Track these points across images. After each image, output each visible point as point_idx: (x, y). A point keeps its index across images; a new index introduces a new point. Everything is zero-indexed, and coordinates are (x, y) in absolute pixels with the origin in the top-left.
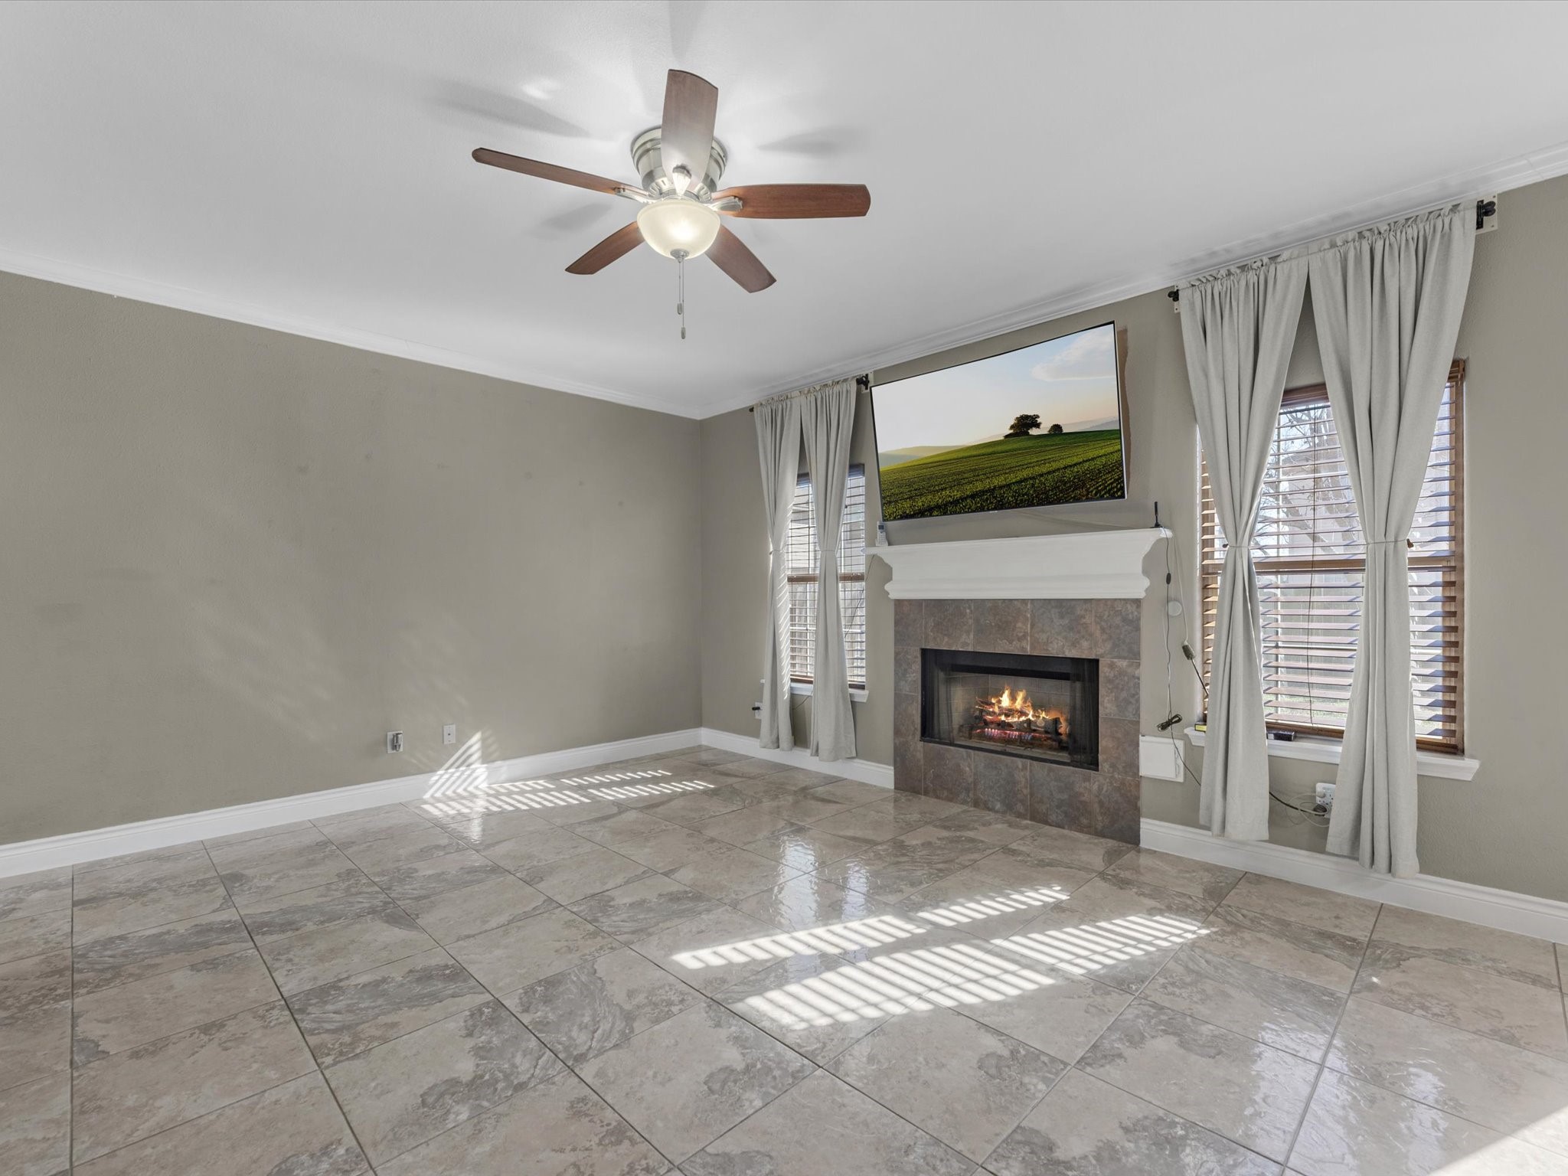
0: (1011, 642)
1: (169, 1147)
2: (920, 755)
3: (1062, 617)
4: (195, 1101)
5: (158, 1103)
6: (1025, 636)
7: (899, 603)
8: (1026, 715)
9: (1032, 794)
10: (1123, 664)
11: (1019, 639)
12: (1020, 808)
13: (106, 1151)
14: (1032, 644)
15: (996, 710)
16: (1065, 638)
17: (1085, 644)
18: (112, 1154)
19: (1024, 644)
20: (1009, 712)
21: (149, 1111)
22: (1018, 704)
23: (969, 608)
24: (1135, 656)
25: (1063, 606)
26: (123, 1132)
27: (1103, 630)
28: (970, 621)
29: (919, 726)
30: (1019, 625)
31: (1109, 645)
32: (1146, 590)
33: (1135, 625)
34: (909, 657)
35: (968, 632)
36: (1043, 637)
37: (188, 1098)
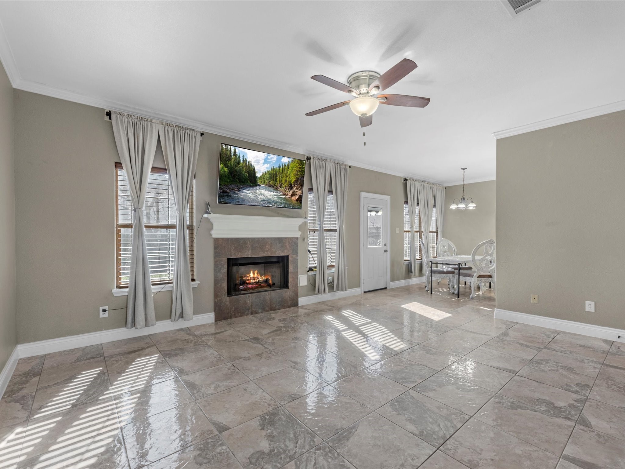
0: (264, 252)
1: (530, 437)
2: (228, 303)
3: (280, 243)
4: (510, 442)
5: (521, 453)
6: (269, 250)
7: (216, 240)
8: (258, 278)
9: (271, 302)
10: (294, 256)
11: (267, 251)
12: (267, 308)
13: (547, 453)
14: (271, 252)
15: (249, 278)
16: (280, 250)
17: (286, 251)
18: (546, 450)
19: (269, 253)
20: (254, 278)
21: (525, 453)
22: (256, 275)
23: (249, 241)
24: (297, 253)
25: (280, 240)
26: (538, 454)
27: (290, 246)
28: (250, 246)
29: (226, 291)
30: (267, 246)
31: (291, 251)
32: (300, 235)
33: (297, 245)
34: (222, 262)
35: (249, 250)
36: (274, 250)
37: (511, 445)
